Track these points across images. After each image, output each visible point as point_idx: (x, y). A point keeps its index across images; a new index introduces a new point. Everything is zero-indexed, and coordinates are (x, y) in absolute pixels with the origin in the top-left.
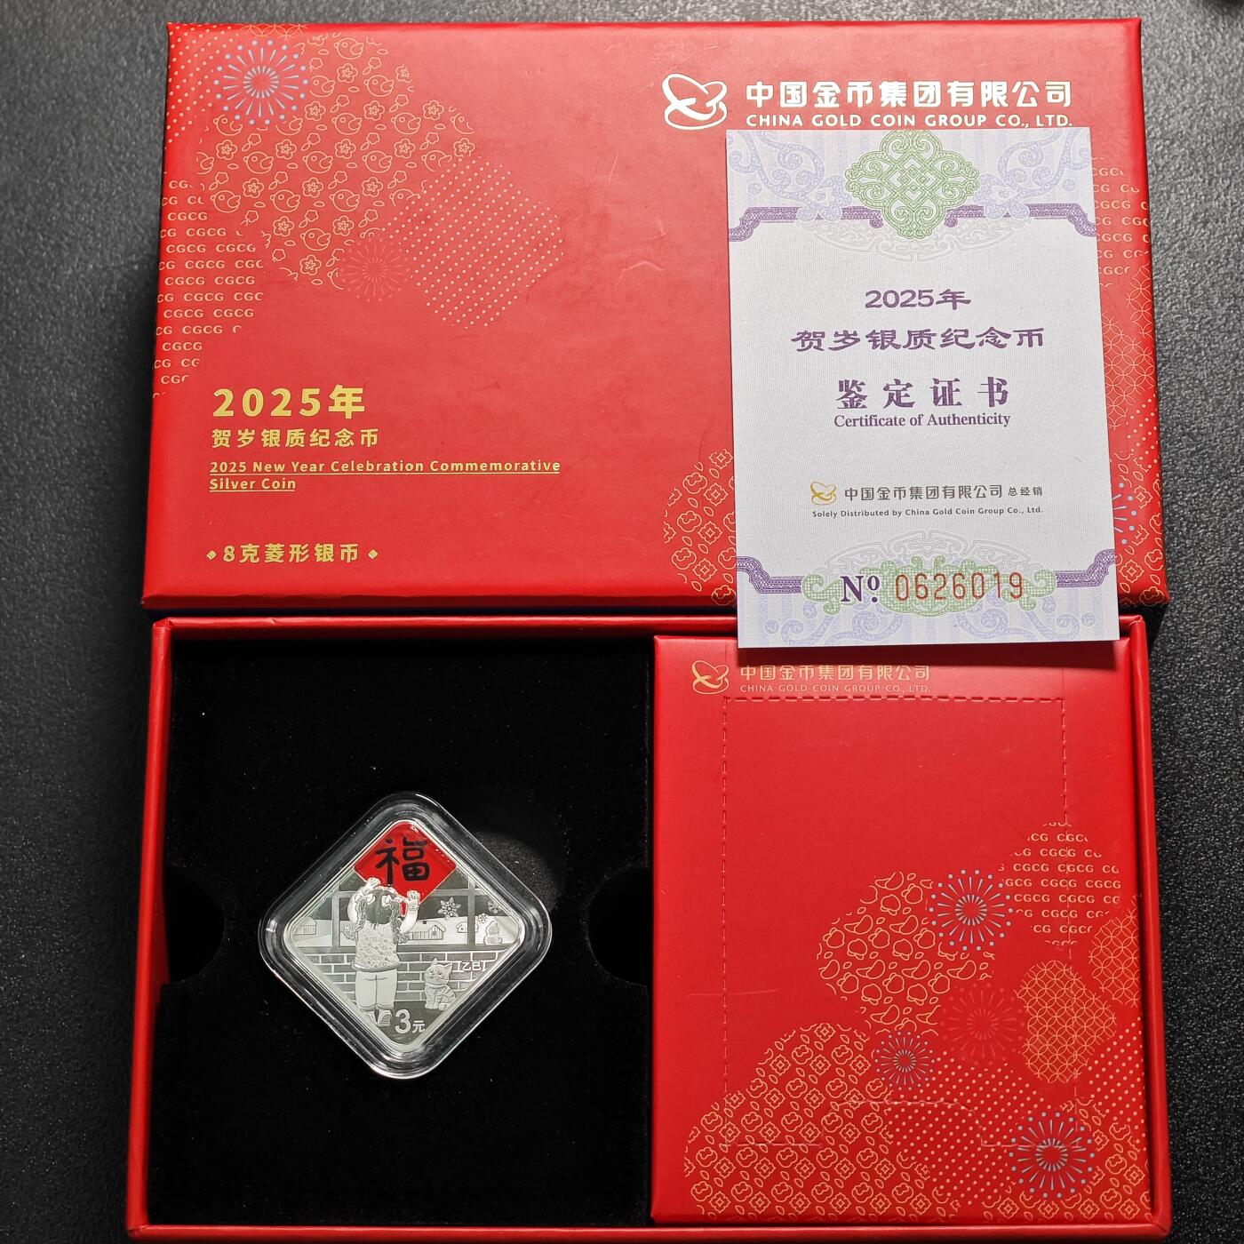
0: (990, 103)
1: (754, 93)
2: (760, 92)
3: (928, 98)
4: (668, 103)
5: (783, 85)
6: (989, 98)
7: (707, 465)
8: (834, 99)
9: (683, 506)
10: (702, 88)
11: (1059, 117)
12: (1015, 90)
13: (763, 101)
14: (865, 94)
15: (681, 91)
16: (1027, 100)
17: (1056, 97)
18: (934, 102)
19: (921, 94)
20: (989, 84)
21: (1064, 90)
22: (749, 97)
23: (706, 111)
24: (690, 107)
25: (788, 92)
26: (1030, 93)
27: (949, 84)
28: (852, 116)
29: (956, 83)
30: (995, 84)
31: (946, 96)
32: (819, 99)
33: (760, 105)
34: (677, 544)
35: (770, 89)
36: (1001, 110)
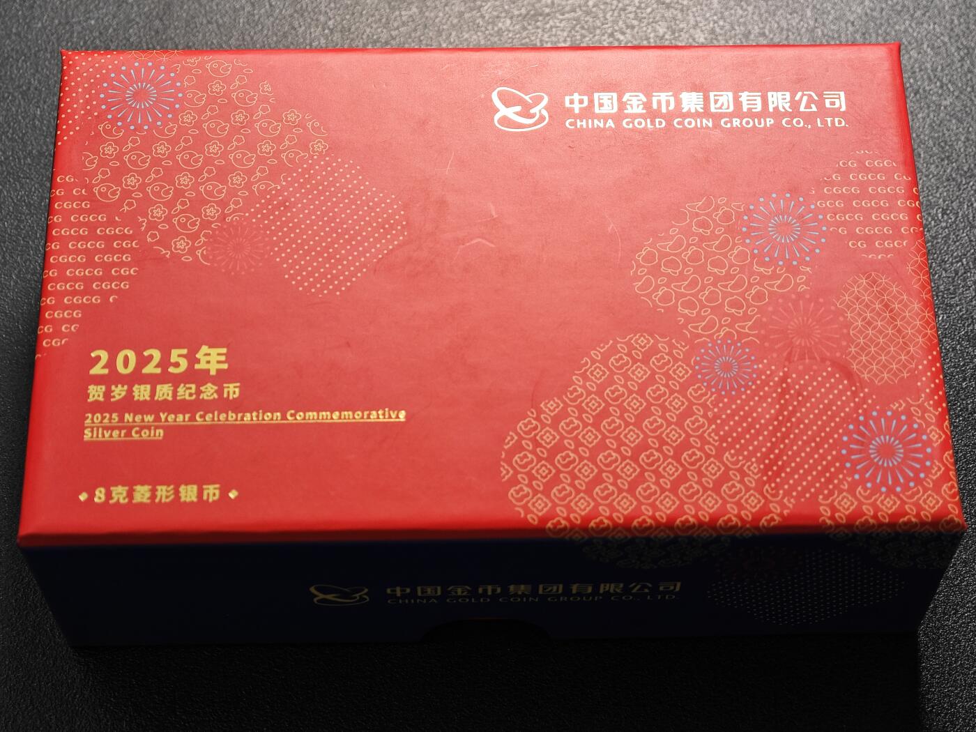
0: (776, 109)
1: (572, 102)
2: (576, 101)
3: (722, 105)
4: (497, 110)
5: (596, 95)
6: (775, 105)
7: (540, 411)
8: (641, 106)
9: (518, 448)
10: (527, 98)
11: (836, 120)
12: (797, 98)
13: (580, 109)
14: (668, 103)
15: (508, 101)
16: (808, 106)
17: (833, 103)
18: (728, 108)
19: (716, 102)
20: (775, 93)
21: (839, 98)
22: (567, 104)
23: (532, 116)
24: (517, 113)
25: (601, 101)
26: (811, 101)
27: (740, 94)
28: (657, 120)
29: (746, 93)
30: (780, 94)
31: (738, 103)
32: (628, 107)
33: (577, 111)
34: (514, 481)
35: (586, 99)
36: (786, 114)
